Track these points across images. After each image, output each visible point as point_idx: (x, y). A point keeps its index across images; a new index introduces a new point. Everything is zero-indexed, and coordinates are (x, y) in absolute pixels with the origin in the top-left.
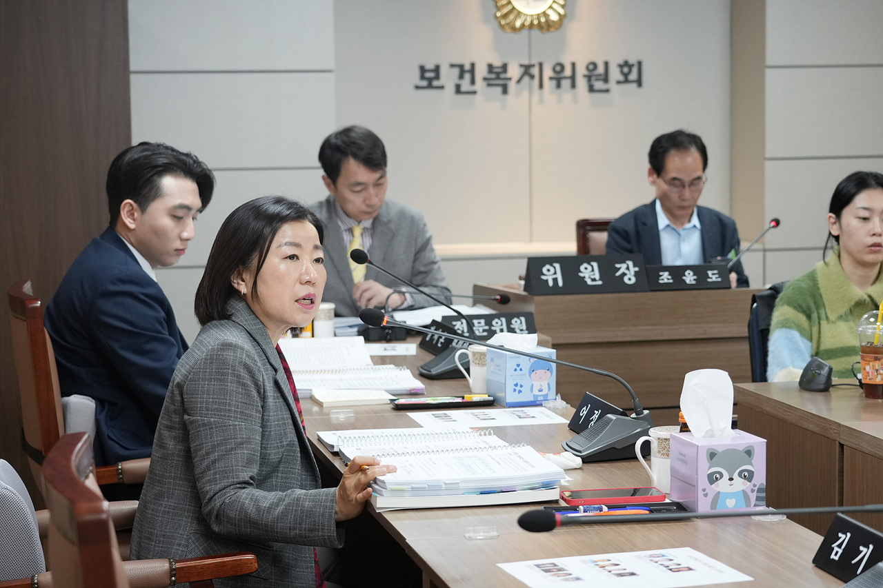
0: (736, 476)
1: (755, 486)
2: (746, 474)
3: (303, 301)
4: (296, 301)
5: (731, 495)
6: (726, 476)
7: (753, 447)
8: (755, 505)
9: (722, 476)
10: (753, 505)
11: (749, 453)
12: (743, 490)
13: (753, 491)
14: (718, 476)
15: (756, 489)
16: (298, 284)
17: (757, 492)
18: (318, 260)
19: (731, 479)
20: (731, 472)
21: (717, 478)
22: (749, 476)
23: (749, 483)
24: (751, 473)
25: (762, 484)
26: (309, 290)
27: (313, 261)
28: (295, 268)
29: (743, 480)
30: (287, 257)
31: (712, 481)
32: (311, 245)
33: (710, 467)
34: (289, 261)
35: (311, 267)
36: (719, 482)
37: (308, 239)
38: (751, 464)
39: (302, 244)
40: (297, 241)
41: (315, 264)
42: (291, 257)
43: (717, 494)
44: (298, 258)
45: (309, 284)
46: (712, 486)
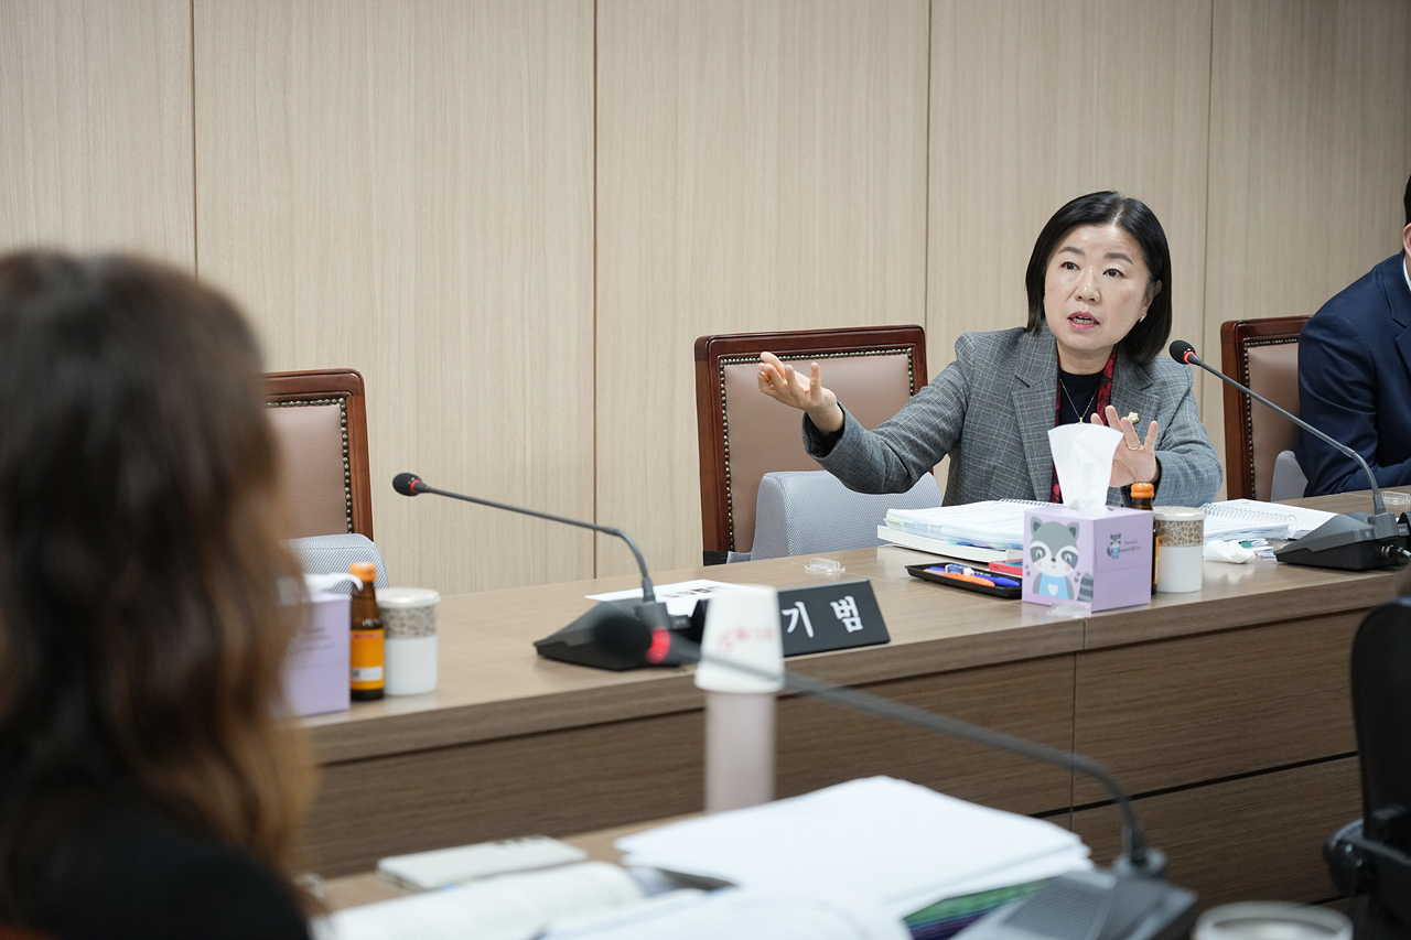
0: (1058, 557)
1: (1079, 574)
3: (1075, 320)
4: (1070, 318)
5: (1054, 580)
6: (1049, 555)
7: (1077, 524)
8: (1079, 599)
9: (1044, 554)
10: (1076, 598)
11: (1073, 530)
12: (1067, 578)
13: (1076, 580)
15: (1080, 578)
16: (1072, 299)
17: (1082, 582)
18: (1112, 272)
19: (1054, 560)
20: (1054, 552)
21: (1039, 555)
22: (1073, 561)
23: (1072, 570)
24: (1075, 558)
25: (1087, 574)
26: (1084, 308)
27: (1105, 273)
28: (1070, 280)
29: (1066, 564)
30: (1063, 265)
31: (1035, 558)
32: (1100, 254)
33: (1033, 541)
34: (1065, 270)
35: (1088, 279)
36: (1041, 560)
37: (1095, 247)
38: (1075, 546)
39: (1086, 252)
40: (1078, 246)
41: (1107, 277)
42: (1069, 266)
43: (1040, 575)
44: (1079, 268)
45: (1084, 301)
46: (1035, 564)
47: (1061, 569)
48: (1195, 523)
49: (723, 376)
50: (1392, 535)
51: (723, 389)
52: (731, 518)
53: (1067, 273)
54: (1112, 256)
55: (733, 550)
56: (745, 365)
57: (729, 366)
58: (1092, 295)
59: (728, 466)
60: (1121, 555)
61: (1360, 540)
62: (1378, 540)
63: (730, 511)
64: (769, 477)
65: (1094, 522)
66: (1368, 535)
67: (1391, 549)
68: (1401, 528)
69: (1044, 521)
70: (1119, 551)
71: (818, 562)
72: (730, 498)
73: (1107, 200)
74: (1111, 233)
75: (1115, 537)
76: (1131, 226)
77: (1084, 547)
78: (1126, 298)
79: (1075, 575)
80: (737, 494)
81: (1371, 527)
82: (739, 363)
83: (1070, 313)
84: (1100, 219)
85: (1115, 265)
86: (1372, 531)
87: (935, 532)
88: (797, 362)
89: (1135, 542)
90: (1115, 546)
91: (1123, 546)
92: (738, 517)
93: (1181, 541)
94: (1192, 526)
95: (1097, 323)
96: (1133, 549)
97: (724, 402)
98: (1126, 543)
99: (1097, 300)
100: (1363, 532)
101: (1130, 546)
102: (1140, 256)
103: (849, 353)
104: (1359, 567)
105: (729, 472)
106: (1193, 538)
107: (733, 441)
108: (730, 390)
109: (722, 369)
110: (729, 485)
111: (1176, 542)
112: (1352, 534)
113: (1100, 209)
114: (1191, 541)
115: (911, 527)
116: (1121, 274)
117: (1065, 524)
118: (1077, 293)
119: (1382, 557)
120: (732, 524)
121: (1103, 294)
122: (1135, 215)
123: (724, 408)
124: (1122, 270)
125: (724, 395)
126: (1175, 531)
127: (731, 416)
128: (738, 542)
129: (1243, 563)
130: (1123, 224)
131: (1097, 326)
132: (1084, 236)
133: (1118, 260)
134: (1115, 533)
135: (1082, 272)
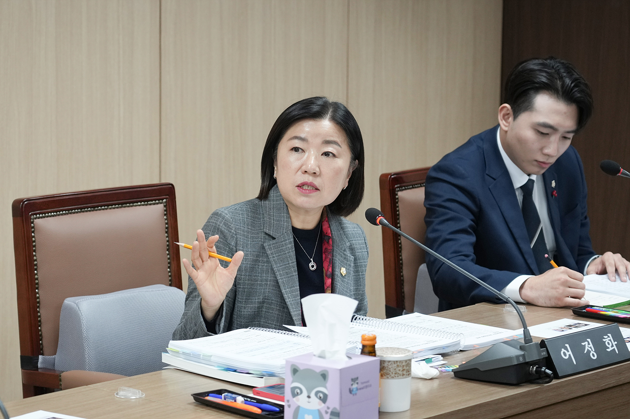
0: (313, 394)
1: (328, 408)
2: (321, 395)
3: (302, 187)
4: (299, 186)
5: (309, 412)
6: (305, 393)
7: (327, 371)
9: (301, 392)
11: (324, 376)
12: (319, 411)
13: (327, 413)
14: (299, 391)
15: (329, 411)
16: (300, 173)
17: (331, 414)
18: (326, 154)
20: (309, 391)
21: (298, 393)
22: (324, 399)
23: (323, 405)
24: (326, 396)
25: (335, 408)
26: (308, 179)
27: (322, 155)
28: (298, 159)
29: (318, 400)
30: (292, 149)
31: (295, 394)
32: (319, 141)
33: (293, 382)
34: (294, 152)
35: (311, 159)
36: (299, 397)
37: (316, 135)
38: (326, 387)
39: (310, 139)
40: (303, 135)
41: (324, 157)
42: (296, 149)
43: (298, 408)
44: (303, 151)
45: (309, 174)
46: (295, 399)
47: (315, 404)
48: (406, 361)
49: (33, 227)
50: (538, 358)
51: (34, 237)
52: (41, 330)
53: (295, 155)
54: (328, 142)
55: (42, 354)
56: (49, 218)
57: (37, 220)
58: (314, 170)
59: (38, 293)
60: (359, 392)
61: (516, 363)
62: (528, 362)
63: (40, 326)
64: (69, 301)
65: (340, 370)
66: (521, 359)
67: (537, 368)
68: (543, 351)
69: (301, 368)
70: (357, 389)
71: (123, 390)
72: (40, 316)
73: (320, 102)
74: (326, 125)
75: (354, 380)
76: (340, 121)
77: (332, 389)
78: (337, 172)
79: (326, 409)
80: (44, 313)
81: (523, 353)
82: (44, 217)
83: (299, 182)
84: (317, 115)
85: (330, 149)
86: (523, 356)
87: (206, 360)
88: (85, 213)
89: (368, 382)
90: (355, 386)
91: (360, 386)
92: (46, 330)
93: (397, 375)
94: (404, 364)
95: (317, 189)
96: (367, 387)
97: (35, 246)
98: (362, 383)
99: (318, 174)
100: (518, 357)
101: (365, 385)
102: (346, 142)
103: (122, 205)
104: (515, 382)
105: (38, 298)
106: (405, 372)
107: (42, 274)
108: (38, 237)
109: (33, 223)
110: (39, 307)
111: (393, 375)
112: (510, 359)
113: (315, 108)
114: (403, 375)
115: (188, 356)
116: (334, 155)
117: (318, 371)
118: (304, 168)
119: (530, 374)
120: (41, 335)
121: (322, 169)
122: (341, 113)
123: (35, 251)
124: (335, 152)
125: (34, 241)
126: (392, 367)
127: (40, 256)
128: (46, 349)
129: (431, 379)
130: (333, 119)
131: (318, 192)
132: (306, 128)
133: (332, 145)
134: (354, 377)
135: (307, 154)
